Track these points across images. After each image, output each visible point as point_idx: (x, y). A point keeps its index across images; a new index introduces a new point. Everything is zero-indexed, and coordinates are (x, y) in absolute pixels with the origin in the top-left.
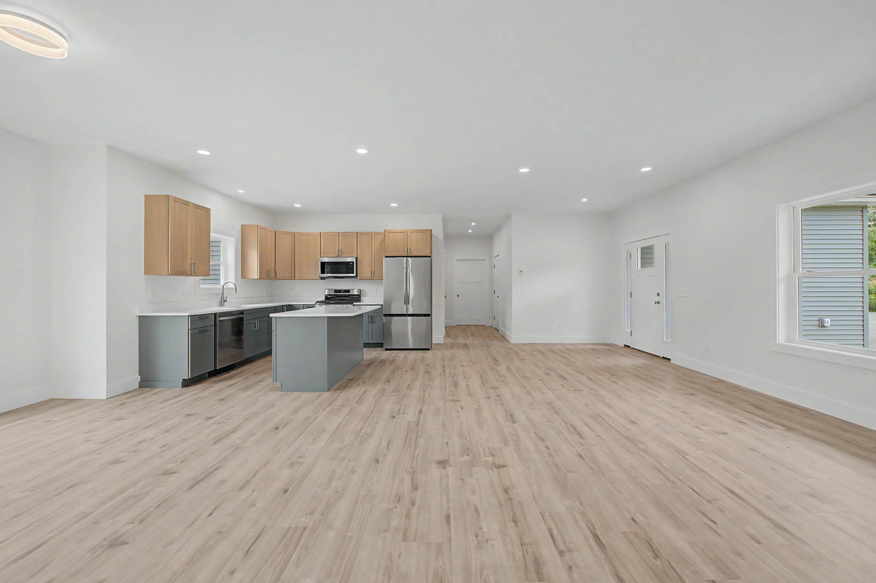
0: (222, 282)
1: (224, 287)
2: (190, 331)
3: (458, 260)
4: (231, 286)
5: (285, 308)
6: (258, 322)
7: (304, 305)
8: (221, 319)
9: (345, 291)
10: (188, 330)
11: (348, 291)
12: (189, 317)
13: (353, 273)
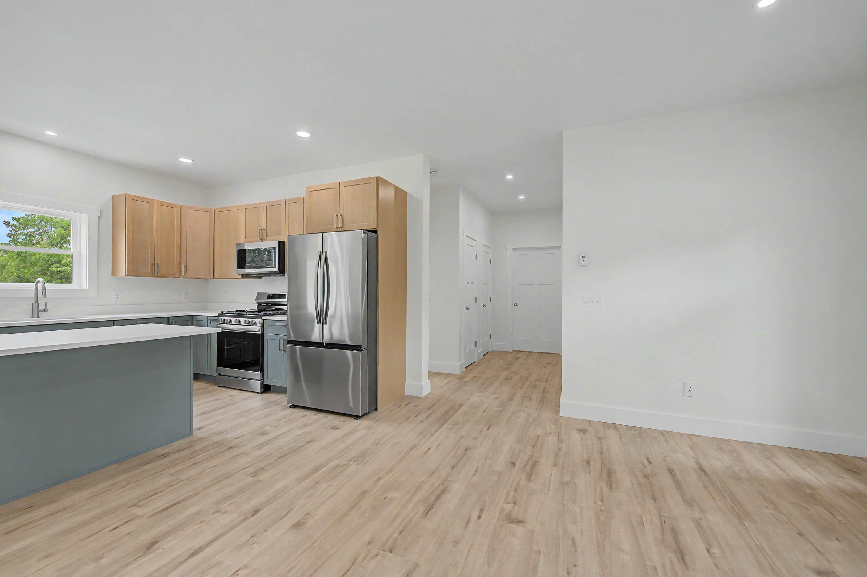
3: (514, 249)
9: (281, 296)
13: (275, 267)
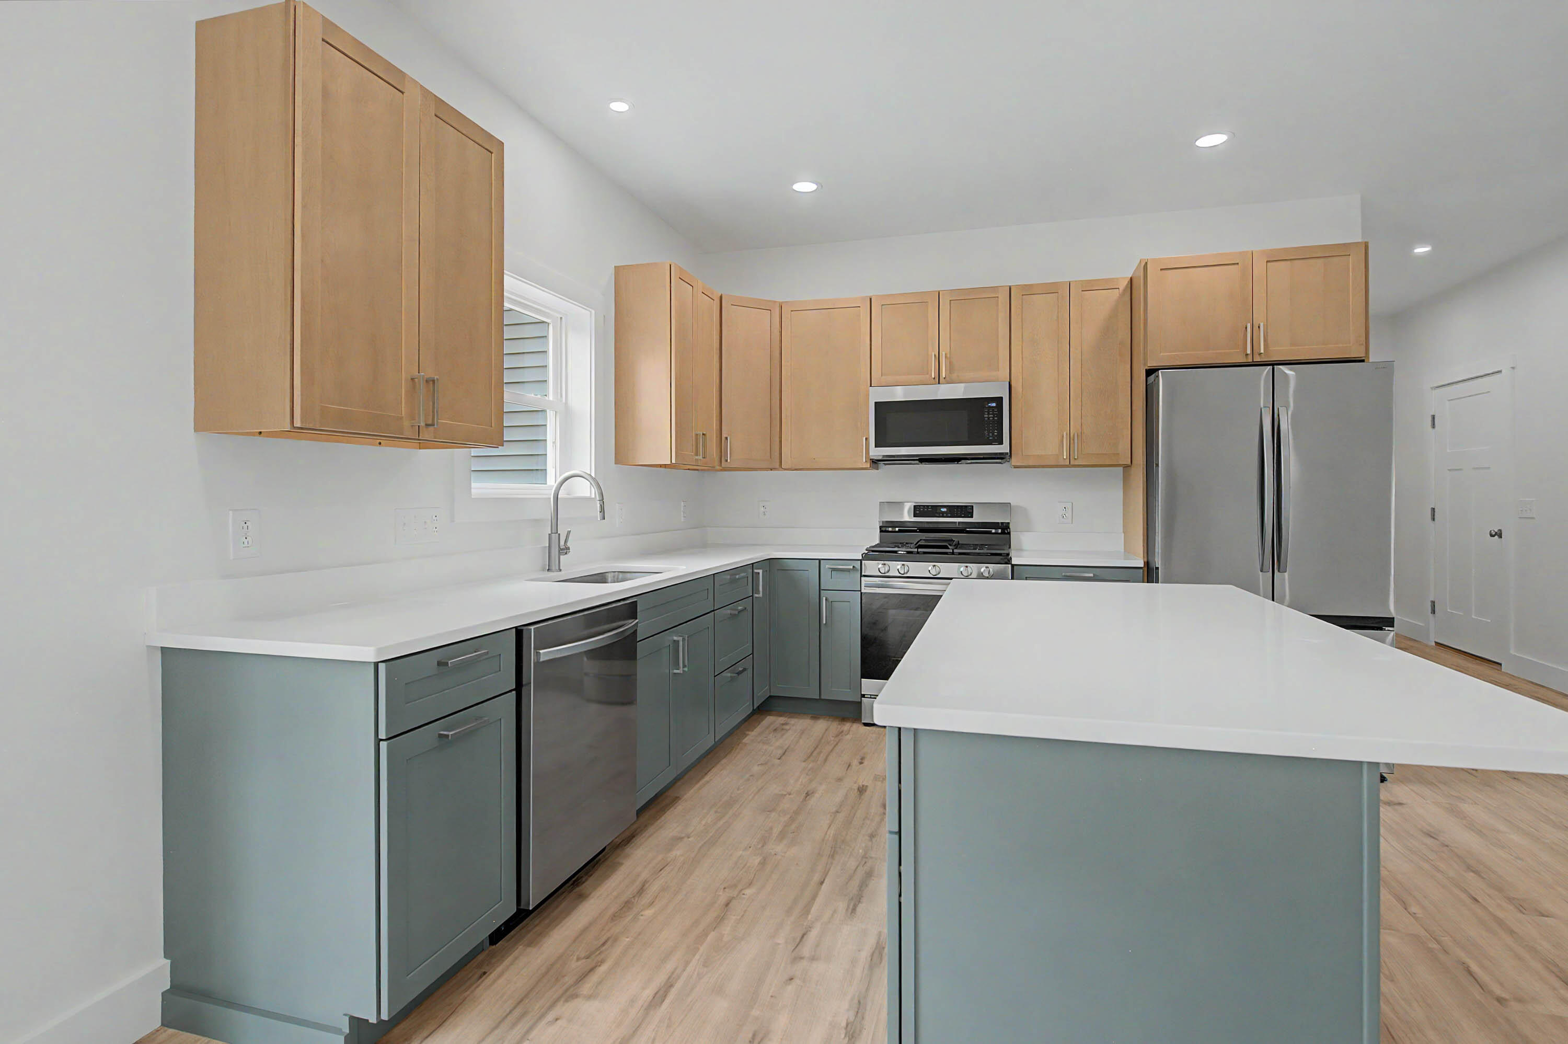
0: (552, 481)
1: (559, 496)
2: (383, 745)
4: (584, 489)
5: (760, 571)
6: (684, 640)
7: (820, 560)
8: (546, 654)
9: (955, 510)
10: (378, 741)
11: (966, 510)
12: (382, 667)
13: (1001, 443)
